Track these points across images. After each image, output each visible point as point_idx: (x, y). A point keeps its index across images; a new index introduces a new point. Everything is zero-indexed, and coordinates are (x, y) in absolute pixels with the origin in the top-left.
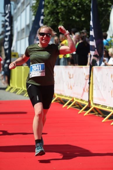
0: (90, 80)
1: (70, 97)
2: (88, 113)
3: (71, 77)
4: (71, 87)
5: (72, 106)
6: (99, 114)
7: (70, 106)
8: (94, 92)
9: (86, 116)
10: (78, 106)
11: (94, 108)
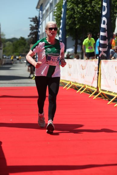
0: (98, 71)
1: (83, 85)
2: (97, 97)
3: (84, 68)
4: (83, 76)
5: (84, 91)
6: (105, 98)
7: (82, 92)
8: (102, 80)
9: (95, 99)
10: (89, 91)
11: (102, 93)
